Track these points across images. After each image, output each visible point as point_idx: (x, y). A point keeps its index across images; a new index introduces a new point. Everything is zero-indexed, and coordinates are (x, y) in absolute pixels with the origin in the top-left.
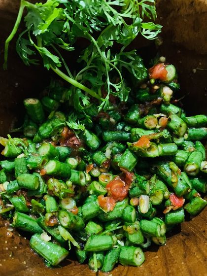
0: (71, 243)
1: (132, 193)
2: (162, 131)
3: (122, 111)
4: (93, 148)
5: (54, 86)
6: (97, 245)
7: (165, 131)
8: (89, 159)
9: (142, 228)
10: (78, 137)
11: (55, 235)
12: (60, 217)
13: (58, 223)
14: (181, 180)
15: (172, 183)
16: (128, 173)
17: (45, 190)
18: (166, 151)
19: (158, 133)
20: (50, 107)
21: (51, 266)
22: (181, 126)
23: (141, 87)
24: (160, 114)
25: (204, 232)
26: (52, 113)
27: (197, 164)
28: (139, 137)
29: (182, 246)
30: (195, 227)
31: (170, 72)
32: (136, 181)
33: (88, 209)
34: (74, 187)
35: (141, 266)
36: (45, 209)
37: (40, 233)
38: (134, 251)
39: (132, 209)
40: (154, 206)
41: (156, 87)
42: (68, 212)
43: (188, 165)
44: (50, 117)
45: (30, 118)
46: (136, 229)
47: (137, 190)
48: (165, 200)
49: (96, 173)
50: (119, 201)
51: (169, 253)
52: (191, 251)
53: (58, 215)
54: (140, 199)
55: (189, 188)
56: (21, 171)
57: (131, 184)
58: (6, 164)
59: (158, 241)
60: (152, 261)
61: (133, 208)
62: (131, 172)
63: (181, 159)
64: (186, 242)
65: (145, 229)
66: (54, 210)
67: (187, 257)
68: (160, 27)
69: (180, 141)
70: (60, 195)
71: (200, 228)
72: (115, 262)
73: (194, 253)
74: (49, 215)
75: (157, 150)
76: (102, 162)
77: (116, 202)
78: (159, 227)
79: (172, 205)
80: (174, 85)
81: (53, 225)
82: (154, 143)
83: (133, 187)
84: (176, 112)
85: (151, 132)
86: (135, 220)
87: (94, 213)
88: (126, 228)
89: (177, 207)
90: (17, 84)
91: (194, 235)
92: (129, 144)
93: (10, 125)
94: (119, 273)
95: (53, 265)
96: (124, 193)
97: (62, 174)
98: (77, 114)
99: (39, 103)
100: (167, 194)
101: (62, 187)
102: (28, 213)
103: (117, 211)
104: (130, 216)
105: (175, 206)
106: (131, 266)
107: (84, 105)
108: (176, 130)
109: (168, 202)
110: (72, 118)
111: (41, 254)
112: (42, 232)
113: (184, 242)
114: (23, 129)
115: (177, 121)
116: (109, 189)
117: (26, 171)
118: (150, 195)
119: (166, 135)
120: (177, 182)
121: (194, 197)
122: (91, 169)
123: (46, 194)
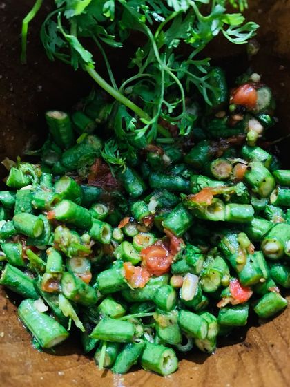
0: (73, 322)
1: (174, 268)
2: (235, 184)
3: (184, 147)
4: (133, 194)
5: (92, 98)
6: (109, 331)
7: (241, 184)
8: (126, 210)
9: (181, 322)
10: (114, 176)
11: (53, 306)
12: (63, 281)
13: (59, 289)
14: (251, 261)
15: (238, 264)
16: (175, 238)
17: (50, 241)
18: (235, 214)
19: (230, 186)
20: (82, 127)
21: (40, 348)
22: (264, 181)
23: (217, 116)
24: (238, 160)
25: (273, 346)
26: (83, 136)
27: (282, 242)
28: (201, 189)
29: (236, 360)
30: (261, 337)
31: (263, 97)
32: (184, 252)
33: (107, 279)
34: (92, 243)
35: (169, 376)
36: (45, 267)
37: (34, 298)
38: (162, 352)
39: (170, 291)
40: (204, 293)
41: (237, 117)
42: (74, 277)
43: (267, 242)
44: (79, 140)
45: (52, 139)
46: (170, 321)
47: (182, 265)
48: (222, 287)
49: (131, 230)
50: (154, 276)
51: (214, 366)
52: (246, 370)
53: (62, 278)
54: (185, 278)
55: (262, 277)
56: (23, 209)
57: (176, 255)
58: (5, 196)
59: (204, 346)
60: (187, 374)
61: (172, 290)
62: (179, 238)
63: (258, 231)
64: (243, 355)
65: (185, 325)
66: (56, 270)
67: (238, 378)
68: (256, 26)
69: (261, 204)
70: (68, 251)
71: (267, 340)
72: (133, 362)
73: (249, 374)
74: (47, 276)
75: (222, 212)
76: (143, 216)
77: (151, 277)
78: (205, 325)
79: (231, 297)
80: (266, 118)
81: (51, 291)
82: (220, 201)
83: (179, 260)
84: (263, 160)
85: (219, 184)
86: (172, 309)
87: (114, 286)
88: (157, 318)
89: (237, 301)
90: (40, 87)
91: (258, 348)
92: (183, 195)
93: (25, 145)
94: (135, 379)
95: (42, 346)
96: (164, 265)
97: (77, 222)
98: (118, 143)
99: (66, 119)
100: (226, 279)
101: (72, 240)
102: (23, 269)
103: (150, 289)
104: (165, 300)
105: (235, 299)
106: (155, 373)
107: (128, 129)
108: (256, 185)
109: (227, 291)
110: (110, 147)
111: (30, 328)
112: (37, 299)
113: (239, 354)
114: (41, 152)
115: (259, 172)
116: (144, 256)
117: (29, 210)
118: (201, 277)
119: (241, 190)
120: (244, 264)
121: (269, 292)
122: (125, 223)
123: (51, 246)
